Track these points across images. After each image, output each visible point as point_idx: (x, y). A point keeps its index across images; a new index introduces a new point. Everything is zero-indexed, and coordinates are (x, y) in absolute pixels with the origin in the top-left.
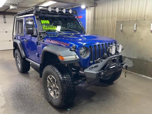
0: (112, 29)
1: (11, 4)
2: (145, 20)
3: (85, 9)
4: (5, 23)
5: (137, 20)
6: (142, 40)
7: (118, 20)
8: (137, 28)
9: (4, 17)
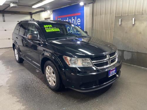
0: (111, 24)
1: (11, 2)
2: (142, 14)
3: (83, 6)
4: (4, 21)
5: (135, 15)
6: (140, 33)
7: (116, 16)
8: (135, 22)
9: (3, 16)
